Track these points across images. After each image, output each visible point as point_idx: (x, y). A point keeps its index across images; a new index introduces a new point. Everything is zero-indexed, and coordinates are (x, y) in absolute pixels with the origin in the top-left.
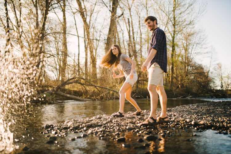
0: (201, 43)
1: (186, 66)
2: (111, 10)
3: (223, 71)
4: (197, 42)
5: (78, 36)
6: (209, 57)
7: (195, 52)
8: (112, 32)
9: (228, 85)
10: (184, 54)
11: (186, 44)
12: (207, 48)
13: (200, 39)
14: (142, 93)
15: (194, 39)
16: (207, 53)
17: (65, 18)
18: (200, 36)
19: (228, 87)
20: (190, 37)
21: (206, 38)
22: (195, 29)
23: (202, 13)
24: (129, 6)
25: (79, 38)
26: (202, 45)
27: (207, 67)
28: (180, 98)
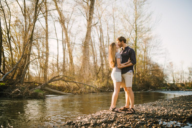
0: (157, 46)
1: (146, 64)
2: (88, 20)
3: (174, 68)
4: (154, 45)
5: (58, 40)
6: (164, 57)
7: (152, 53)
8: (88, 37)
9: (178, 80)
10: (144, 55)
11: (145, 46)
12: (162, 50)
13: (156, 42)
14: (112, 87)
15: (151, 43)
16: (162, 54)
17: (47, 25)
18: (156, 41)
19: (178, 82)
20: (148, 41)
21: (161, 42)
22: (152, 34)
23: (158, 22)
24: (99, 15)
25: (58, 41)
26: (158, 48)
27: (162, 66)
28: (142, 91)
